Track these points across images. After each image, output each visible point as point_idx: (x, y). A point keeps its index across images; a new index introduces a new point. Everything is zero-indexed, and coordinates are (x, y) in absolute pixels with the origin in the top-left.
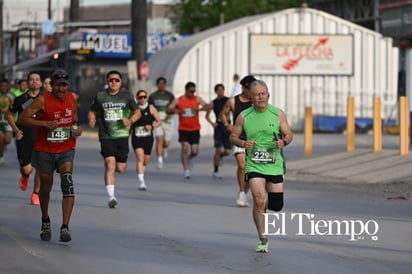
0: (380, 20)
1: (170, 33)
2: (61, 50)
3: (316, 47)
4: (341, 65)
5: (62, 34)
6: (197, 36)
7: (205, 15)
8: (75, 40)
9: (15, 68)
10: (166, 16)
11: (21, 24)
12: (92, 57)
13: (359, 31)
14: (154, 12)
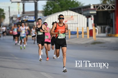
0: (83, 13)
1: (42, 16)
2: (21, 20)
3: (71, 18)
4: (76, 21)
5: (21, 17)
6: (47, 16)
7: (49, 13)
8: (24, 18)
9: (13, 24)
10: (41, 13)
11: (13, 15)
12: (27, 21)
13: (79, 15)
14: (39, 12)
